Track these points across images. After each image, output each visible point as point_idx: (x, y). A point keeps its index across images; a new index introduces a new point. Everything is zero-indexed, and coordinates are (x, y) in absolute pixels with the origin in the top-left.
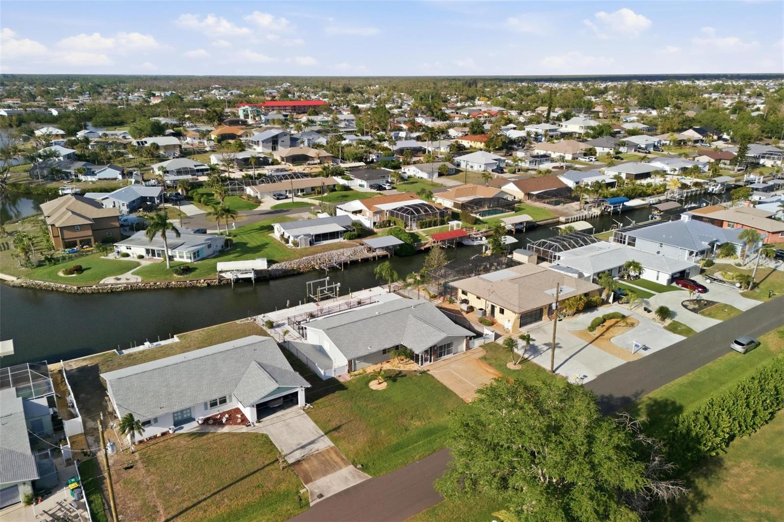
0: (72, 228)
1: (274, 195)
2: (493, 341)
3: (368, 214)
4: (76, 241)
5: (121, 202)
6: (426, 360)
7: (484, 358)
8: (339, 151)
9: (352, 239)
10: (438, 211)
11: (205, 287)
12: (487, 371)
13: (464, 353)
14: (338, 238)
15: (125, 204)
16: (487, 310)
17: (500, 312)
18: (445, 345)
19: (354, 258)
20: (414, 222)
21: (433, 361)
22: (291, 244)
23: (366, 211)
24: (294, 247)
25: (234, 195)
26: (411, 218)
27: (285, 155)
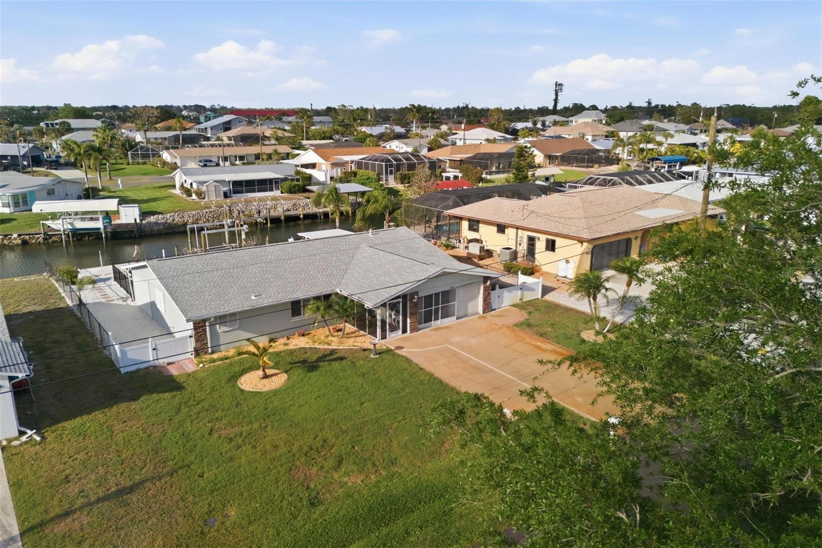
1: (200, 161)
2: (540, 296)
3: (324, 167)
6: (394, 329)
7: (526, 325)
8: (303, 131)
9: (295, 192)
10: (426, 160)
12: (539, 348)
13: (481, 317)
14: (271, 190)
16: (520, 249)
17: (547, 249)
18: (437, 295)
19: (292, 213)
20: (391, 173)
21: (410, 330)
22: (194, 196)
23: (322, 164)
24: (197, 200)
25: (144, 163)
26: (386, 165)
27: (232, 135)
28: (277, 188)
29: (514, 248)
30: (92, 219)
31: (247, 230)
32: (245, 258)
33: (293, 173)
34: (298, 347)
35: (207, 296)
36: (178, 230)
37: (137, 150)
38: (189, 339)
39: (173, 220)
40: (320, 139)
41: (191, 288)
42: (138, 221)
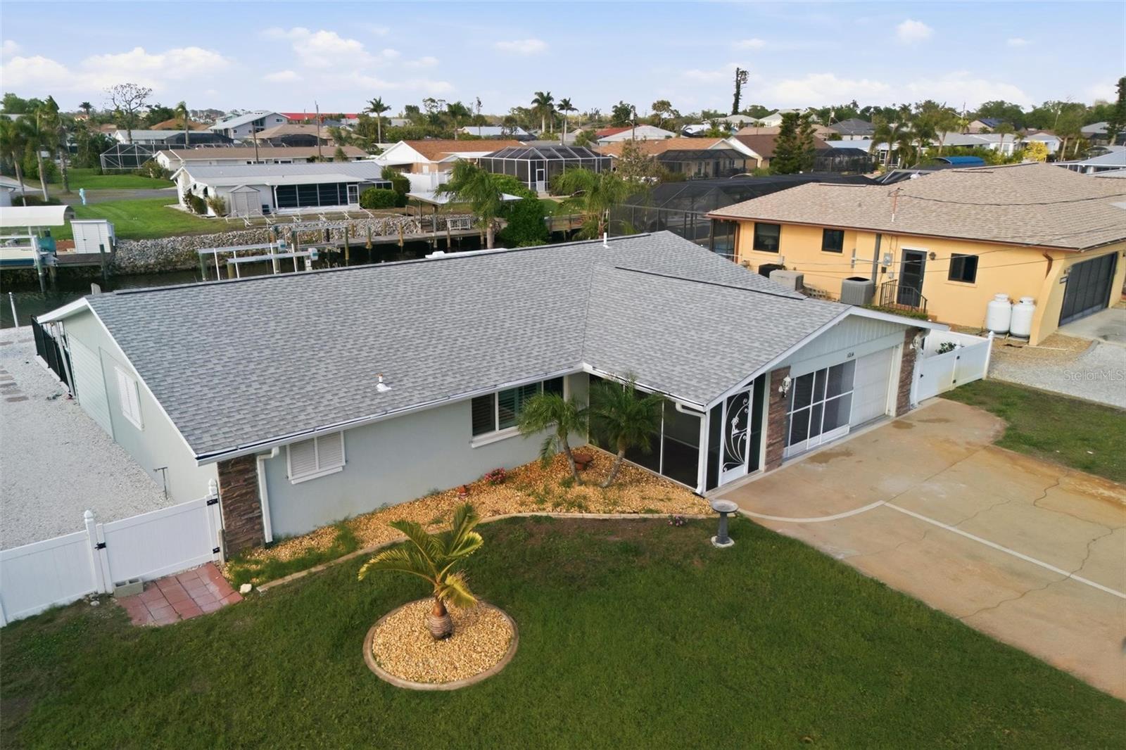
2: (984, 372)
3: (427, 170)
6: (732, 461)
8: (377, 131)
9: (383, 207)
10: (596, 157)
14: (344, 202)
16: (882, 279)
17: (954, 275)
18: (821, 373)
19: (383, 239)
20: (541, 178)
21: (767, 463)
22: (211, 212)
23: (422, 164)
24: (217, 217)
25: (129, 172)
26: (532, 165)
27: (268, 136)
28: (354, 200)
29: (869, 277)
30: (17, 242)
31: (316, 258)
32: (343, 289)
33: (380, 176)
34: (502, 516)
35: (256, 385)
36: (183, 267)
37: (115, 151)
38: (207, 508)
39: (174, 248)
41: (210, 365)
42: (108, 249)
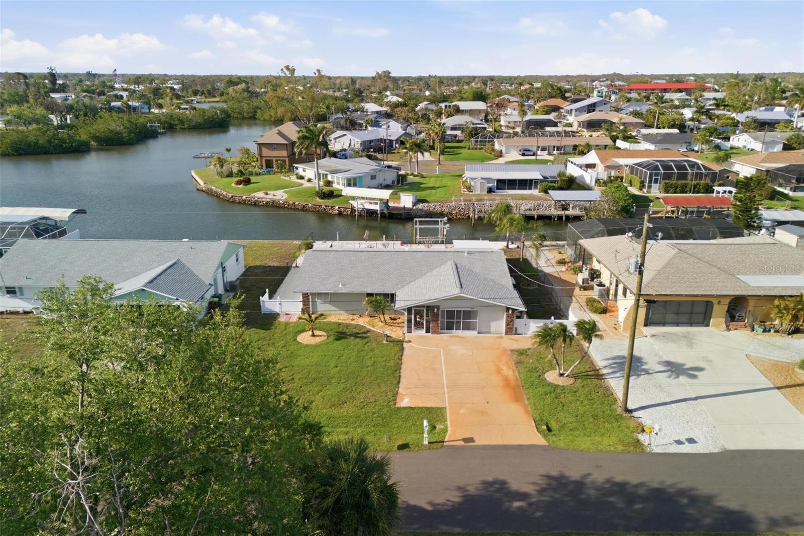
0: (269, 146)
1: (520, 150)
3: (600, 169)
4: (272, 160)
5: (357, 140)
8: (655, 117)
11: (336, 214)
14: (530, 189)
15: (359, 143)
16: (611, 287)
18: (459, 312)
21: (433, 332)
23: (599, 165)
24: (467, 192)
26: (651, 175)
28: (536, 188)
37: (478, 137)
39: (434, 208)
40: (669, 128)
